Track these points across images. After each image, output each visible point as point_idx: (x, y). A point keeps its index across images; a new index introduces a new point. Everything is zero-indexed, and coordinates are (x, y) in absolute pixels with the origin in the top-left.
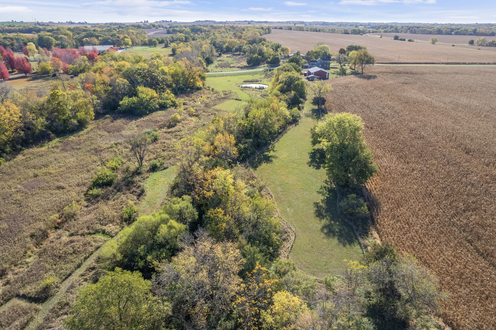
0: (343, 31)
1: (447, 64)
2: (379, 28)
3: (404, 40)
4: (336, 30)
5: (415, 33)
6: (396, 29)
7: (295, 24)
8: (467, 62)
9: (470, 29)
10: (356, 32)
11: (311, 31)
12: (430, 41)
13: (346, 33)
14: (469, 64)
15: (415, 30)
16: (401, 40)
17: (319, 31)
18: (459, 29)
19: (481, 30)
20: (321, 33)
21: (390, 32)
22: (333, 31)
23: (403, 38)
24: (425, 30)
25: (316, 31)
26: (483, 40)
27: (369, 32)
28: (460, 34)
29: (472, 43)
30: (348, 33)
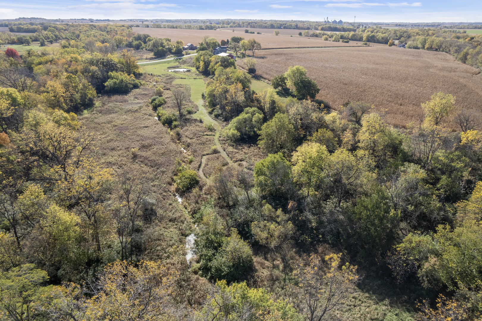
0: (198, 27)
1: (298, 48)
2: (223, 24)
3: (254, 33)
4: (192, 26)
5: (254, 28)
6: (239, 24)
7: (143, 22)
8: (310, 46)
9: (293, 24)
10: (209, 27)
11: (169, 28)
12: (274, 33)
13: (201, 28)
14: (311, 48)
15: (254, 25)
16: (251, 33)
17: (176, 28)
18: (286, 24)
19: (300, 25)
20: (178, 29)
21: (235, 27)
22: (189, 27)
23: (252, 32)
24: (262, 25)
25: (174, 28)
26: (308, 32)
27: (219, 28)
28: (287, 28)
29: (300, 34)
30: (203, 29)
